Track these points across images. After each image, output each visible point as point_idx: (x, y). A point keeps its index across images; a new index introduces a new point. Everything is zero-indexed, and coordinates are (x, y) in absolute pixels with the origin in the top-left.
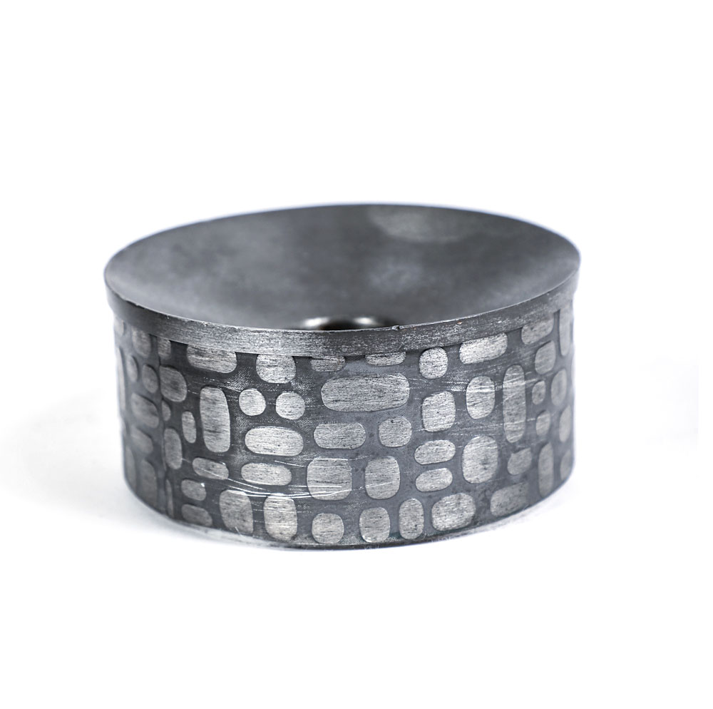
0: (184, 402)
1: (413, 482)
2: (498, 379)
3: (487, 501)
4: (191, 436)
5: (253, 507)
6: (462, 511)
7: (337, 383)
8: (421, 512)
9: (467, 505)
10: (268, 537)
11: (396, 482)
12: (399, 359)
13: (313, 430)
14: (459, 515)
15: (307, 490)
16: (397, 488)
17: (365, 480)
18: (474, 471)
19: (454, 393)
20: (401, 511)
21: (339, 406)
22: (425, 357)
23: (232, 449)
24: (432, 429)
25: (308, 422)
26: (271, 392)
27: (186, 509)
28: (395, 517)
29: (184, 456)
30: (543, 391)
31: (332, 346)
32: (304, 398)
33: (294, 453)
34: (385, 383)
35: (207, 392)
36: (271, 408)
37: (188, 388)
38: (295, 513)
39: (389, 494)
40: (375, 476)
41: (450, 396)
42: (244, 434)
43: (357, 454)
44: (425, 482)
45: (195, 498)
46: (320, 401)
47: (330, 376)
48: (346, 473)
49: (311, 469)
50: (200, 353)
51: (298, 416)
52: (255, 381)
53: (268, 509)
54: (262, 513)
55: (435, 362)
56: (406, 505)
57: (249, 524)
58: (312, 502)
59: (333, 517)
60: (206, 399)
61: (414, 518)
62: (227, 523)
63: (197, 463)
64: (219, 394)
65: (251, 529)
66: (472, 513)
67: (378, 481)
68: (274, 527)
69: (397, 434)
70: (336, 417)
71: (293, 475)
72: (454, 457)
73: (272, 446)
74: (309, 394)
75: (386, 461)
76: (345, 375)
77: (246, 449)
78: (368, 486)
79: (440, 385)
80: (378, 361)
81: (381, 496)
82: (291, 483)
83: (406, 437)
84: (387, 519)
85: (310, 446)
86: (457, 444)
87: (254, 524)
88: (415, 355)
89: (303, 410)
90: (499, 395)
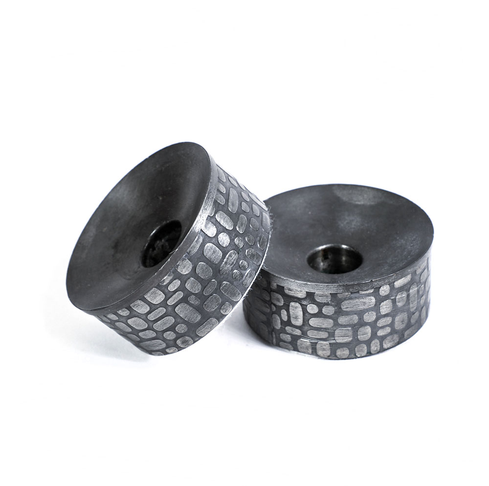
0: (282, 306)
1: (376, 333)
2: (408, 290)
3: (403, 335)
4: (285, 318)
5: (312, 345)
6: (394, 341)
7: (348, 302)
8: (379, 344)
9: (396, 338)
10: (317, 355)
11: (369, 335)
12: (372, 291)
13: (338, 318)
14: (393, 342)
15: (334, 339)
16: (370, 336)
17: (358, 335)
18: (399, 326)
19: (392, 299)
20: (371, 345)
21: (348, 310)
22: (382, 288)
23: (303, 325)
24: (384, 313)
25: (336, 316)
26: (320, 306)
27: (281, 343)
28: (369, 347)
29: (281, 325)
30: (423, 288)
31: (346, 289)
32: (334, 307)
33: (329, 327)
34: (367, 300)
35: (292, 304)
36: (320, 311)
37: (284, 301)
38: (329, 348)
39: (367, 339)
40: (361, 333)
41: (390, 300)
42: (309, 320)
43: (355, 326)
44: (380, 333)
45: (286, 340)
46: (341, 308)
47: (345, 299)
48: (350, 333)
49: (337, 332)
50: (290, 290)
51: (331, 314)
52: (314, 301)
53: (318, 346)
54: (316, 348)
55: (385, 290)
56: (373, 342)
57: (310, 351)
58: (336, 344)
59: (345, 348)
60: (292, 306)
61: (376, 346)
62: (300, 350)
63: (288, 328)
64: (297, 305)
65: (311, 353)
66: (398, 340)
67: (363, 335)
68: (320, 353)
69: (370, 317)
70: (347, 314)
71: (329, 335)
72: (392, 322)
73: (321, 324)
74: (336, 306)
75: (366, 327)
76: (350, 298)
77: (310, 325)
78: (359, 337)
79: (387, 297)
80: (364, 293)
81: (364, 340)
82: (328, 337)
83: (374, 318)
84: (366, 348)
85: (337, 325)
86: (393, 317)
87: (312, 351)
88: (377, 289)
89: (333, 312)
90: (408, 296)
